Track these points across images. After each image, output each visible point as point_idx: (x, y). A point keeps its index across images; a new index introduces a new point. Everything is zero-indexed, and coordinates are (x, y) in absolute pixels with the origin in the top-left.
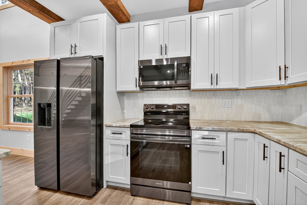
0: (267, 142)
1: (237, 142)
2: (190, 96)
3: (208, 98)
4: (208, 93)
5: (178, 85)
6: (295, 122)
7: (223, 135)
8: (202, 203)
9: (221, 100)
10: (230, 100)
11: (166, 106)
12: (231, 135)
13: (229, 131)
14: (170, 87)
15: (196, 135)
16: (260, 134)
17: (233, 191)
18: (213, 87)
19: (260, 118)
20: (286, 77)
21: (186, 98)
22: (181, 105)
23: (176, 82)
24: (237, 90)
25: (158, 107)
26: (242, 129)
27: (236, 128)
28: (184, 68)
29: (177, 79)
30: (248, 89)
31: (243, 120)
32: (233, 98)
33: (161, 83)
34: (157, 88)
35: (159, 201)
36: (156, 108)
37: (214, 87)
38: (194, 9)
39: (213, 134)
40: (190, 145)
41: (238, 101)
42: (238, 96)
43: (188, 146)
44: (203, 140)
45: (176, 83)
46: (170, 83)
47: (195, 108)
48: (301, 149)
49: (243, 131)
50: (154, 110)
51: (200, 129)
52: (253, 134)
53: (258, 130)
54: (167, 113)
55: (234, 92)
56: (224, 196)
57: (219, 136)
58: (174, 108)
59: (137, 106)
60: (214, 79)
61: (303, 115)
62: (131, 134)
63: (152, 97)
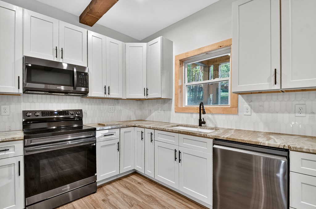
0: (143, 130)
1: (126, 134)
3: (98, 105)
4: (98, 100)
5: (77, 91)
6: (148, 119)
7: (117, 131)
8: (103, 187)
9: (107, 106)
10: (113, 107)
11: (56, 113)
12: (123, 130)
13: (122, 128)
14: (66, 93)
16: (139, 127)
17: (124, 167)
19: (131, 118)
20: (147, 95)
25: (45, 114)
26: (128, 125)
27: (125, 125)
28: (82, 77)
29: (76, 86)
30: (128, 99)
32: (116, 105)
33: (57, 88)
34: (49, 93)
35: (66, 205)
36: (43, 115)
37: (107, 96)
38: (85, 22)
39: (112, 131)
40: (95, 143)
41: (119, 107)
42: (118, 103)
43: (94, 145)
44: (104, 138)
45: (76, 89)
46: (64, 88)
47: (86, 113)
48: (160, 128)
49: (129, 127)
50: (40, 117)
52: (134, 127)
53: (137, 125)
54: (58, 120)
55: (116, 101)
56: (119, 174)
57: (115, 132)
58: (66, 115)
59: (8, 113)
60: (107, 90)
61: (152, 115)
62: (25, 147)
63: (33, 102)
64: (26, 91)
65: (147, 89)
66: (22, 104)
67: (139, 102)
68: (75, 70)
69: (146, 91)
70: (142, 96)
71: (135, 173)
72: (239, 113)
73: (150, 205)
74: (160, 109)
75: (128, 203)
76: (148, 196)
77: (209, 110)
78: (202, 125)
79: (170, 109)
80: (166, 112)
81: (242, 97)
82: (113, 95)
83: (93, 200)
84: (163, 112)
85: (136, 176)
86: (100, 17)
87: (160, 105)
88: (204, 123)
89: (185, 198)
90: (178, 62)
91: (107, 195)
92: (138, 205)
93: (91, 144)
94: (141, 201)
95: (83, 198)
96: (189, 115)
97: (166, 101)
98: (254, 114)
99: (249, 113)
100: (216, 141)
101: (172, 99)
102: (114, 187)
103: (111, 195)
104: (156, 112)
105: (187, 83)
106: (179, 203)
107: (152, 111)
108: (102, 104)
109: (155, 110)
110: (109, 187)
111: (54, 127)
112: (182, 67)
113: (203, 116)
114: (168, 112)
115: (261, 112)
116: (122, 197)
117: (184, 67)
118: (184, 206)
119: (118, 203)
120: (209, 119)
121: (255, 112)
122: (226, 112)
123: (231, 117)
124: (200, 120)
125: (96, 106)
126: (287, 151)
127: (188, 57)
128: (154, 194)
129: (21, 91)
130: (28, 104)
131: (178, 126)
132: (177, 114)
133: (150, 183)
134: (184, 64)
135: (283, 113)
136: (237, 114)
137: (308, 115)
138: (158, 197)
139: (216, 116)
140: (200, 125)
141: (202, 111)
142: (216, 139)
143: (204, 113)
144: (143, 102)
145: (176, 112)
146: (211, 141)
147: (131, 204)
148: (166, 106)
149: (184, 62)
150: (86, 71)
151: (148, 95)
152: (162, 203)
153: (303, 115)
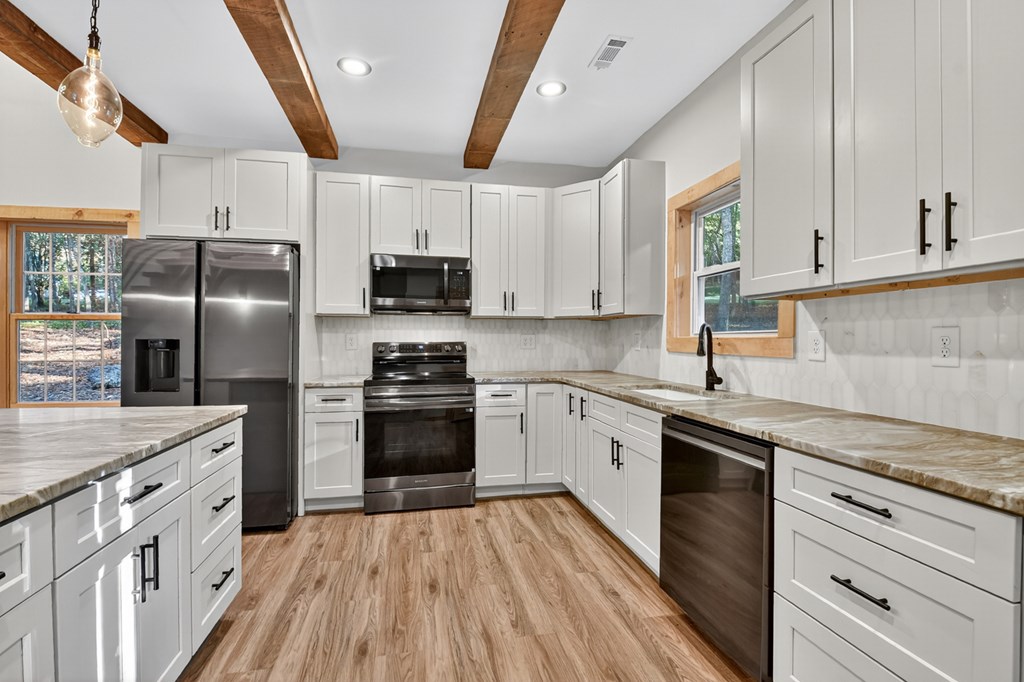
1: (541, 398)
2: (468, 327)
3: (499, 332)
5: (449, 307)
6: (616, 370)
7: (521, 389)
9: (518, 335)
10: (533, 336)
11: (421, 347)
12: (533, 389)
13: (530, 383)
14: (434, 311)
15: (482, 393)
17: (536, 472)
18: (506, 314)
19: (577, 366)
20: (599, 306)
21: (459, 332)
22: (453, 345)
23: (446, 303)
24: (542, 319)
25: (404, 349)
26: (547, 378)
27: (539, 378)
28: (460, 279)
29: (449, 298)
30: (558, 319)
31: (552, 369)
32: (538, 333)
33: (418, 303)
34: (407, 312)
36: (402, 351)
37: (509, 313)
38: (474, 165)
39: (508, 388)
40: (474, 408)
41: (545, 338)
42: (545, 328)
43: (471, 410)
44: (493, 400)
47: (475, 350)
48: (594, 387)
49: (548, 382)
50: (397, 354)
51: (488, 382)
52: (560, 385)
54: (429, 360)
55: (539, 323)
56: (524, 483)
57: (516, 391)
58: (437, 351)
59: (354, 347)
60: (509, 300)
61: (625, 359)
62: (366, 398)
63: (389, 328)
64: (376, 309)
65: (599, 293)
66: (374, 331)
67: (601, 326)
68: (446, 267)
69: (597, 298)
70: (587, 310)
71: (567, 495)
72: (799, 355)
73: (554, 551)
74: (640, 342)
75: (514, 534)
76: (560, 536)
77: (732, 346)
78: (716, 386)
79: (658, 344)
80: (650, 350)
81: (806, 307)
82: (523, 310)
83: (463, 518)
84: (646, 350)
85: (567, 500)
86: (495, 150)
87: (640, 332)
88: (720, 381)
89: (636, 560)
90: (674, 215)
91: (488, 514)
92: (530, 544)
93: (465, 408)
94: (540, 539)
95: (450, 510)
96: (696, 359)
97: (650, 320)
98: (831, 356)
99: (820, 356)
101: (662, 316)
102: (509, 507)
103: (495, 516)
104: (633, 349)
105: (702, 271)
106: (615, 565)
107: (625, 349)
108: (507, 331)
109: (632, 346)
110: (501, 505)
111: (427, 374)
112: (686, 229)
113: (717, 361)
114: (655, 351)
115: (849, 352)
116: (511, 524)
117: (693, 225)
118: (621, 573)
119: (500, 531)
121: (838, 352)
122: (767, 351)
123: (782, 366)
124: (711, 373)
125: (495, 336)
126: (772, 447)
127: (693, 199)
128: (576, 537)
129: (367, 311)
130: (381, 332)
131: (660, 387)
132: (669, 354)
133: (584, 517)
134: (693, 217)
135: (901, 353)
136: (794, 358)
137: (965, 362)
138: (580, 544)
139: (751, 363)
140: (710, 387)
144: (609, 326)
145: (669, 351)
147: (520, 537)
148: (651, 334)
149: (693, 213)
150: (468, 268)
151: (602, 309)
152: (579, 555)
153: (953, 361)
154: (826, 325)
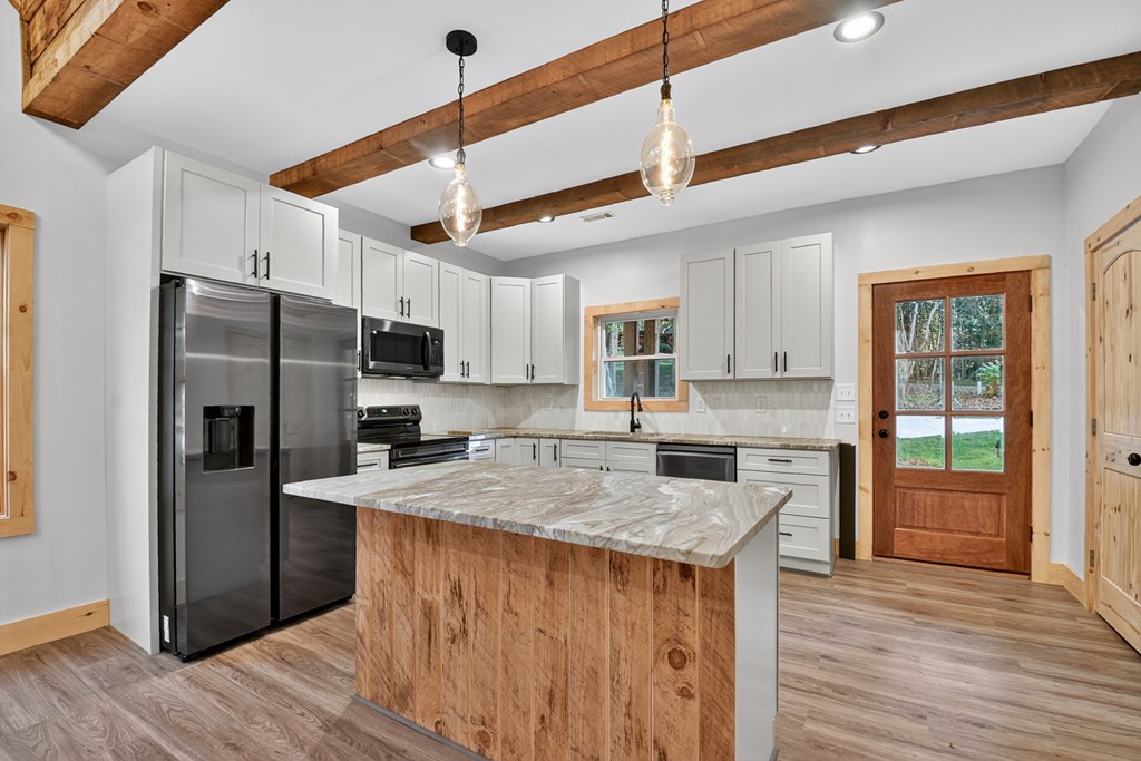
0: (534, 441)
3: (438, 396)
11: (384, 411)
13: (496, 438)
16: (525, 436)
18: (464, 381)
20: (533, 377)
22: (409, 408)
23: (426, 369)
36: (369, 415)
42: (468, 392)
47: (426, 412)
49: (508, 437)
50: (366, 418)
57: (489, 445)
58: (398, 414)
60: (465, 368)
61: (532, 416)
65: (533, 367)
67: (501, 391)
68: (429, 336)
69: (531, 371)
70: (521, 379)
72: (690, 410)
74: (552, 404)
77: (646, 406)
79: (574, 404)
80: (564, 410)
81: (694, 387)
82: (477, 378)
84: (558, 410)
87: (552, 396)
88: (639, 426)
90: (591, 320)
96: (612, 414)
97: (564, 389)
98: (708, 410)
99: (703, 410)
100: (662, 445)
101: (578, 386)
104: (543, 410)
105: (606, 358)
107: (533, 409)
108: (443, 395)
109: (540, 407)
112: (596, 329)
113: (637, 415)
114: (570, 410)
115: (718, 408)
117: (599, 328)
120: (646, 420)
121: (710, 407)
122: (670, 408)
123: (679, 416)
124: (632, 422)
125: (435, 399)
126: (735, 447)
132: (588, 413)
135: (743, 408)
136: (687, 411)
137: (769, 411)
139: (657, 415)
140: (632, 431)
141: (635, 407)
142: (660, 443)
143: (640, 410)
145: (586, 410)
146: (654, 446)
148: (566, 398)
149: (600, 320)
151: (535, 379)
153: (763, 410)
154: (707, 395)
